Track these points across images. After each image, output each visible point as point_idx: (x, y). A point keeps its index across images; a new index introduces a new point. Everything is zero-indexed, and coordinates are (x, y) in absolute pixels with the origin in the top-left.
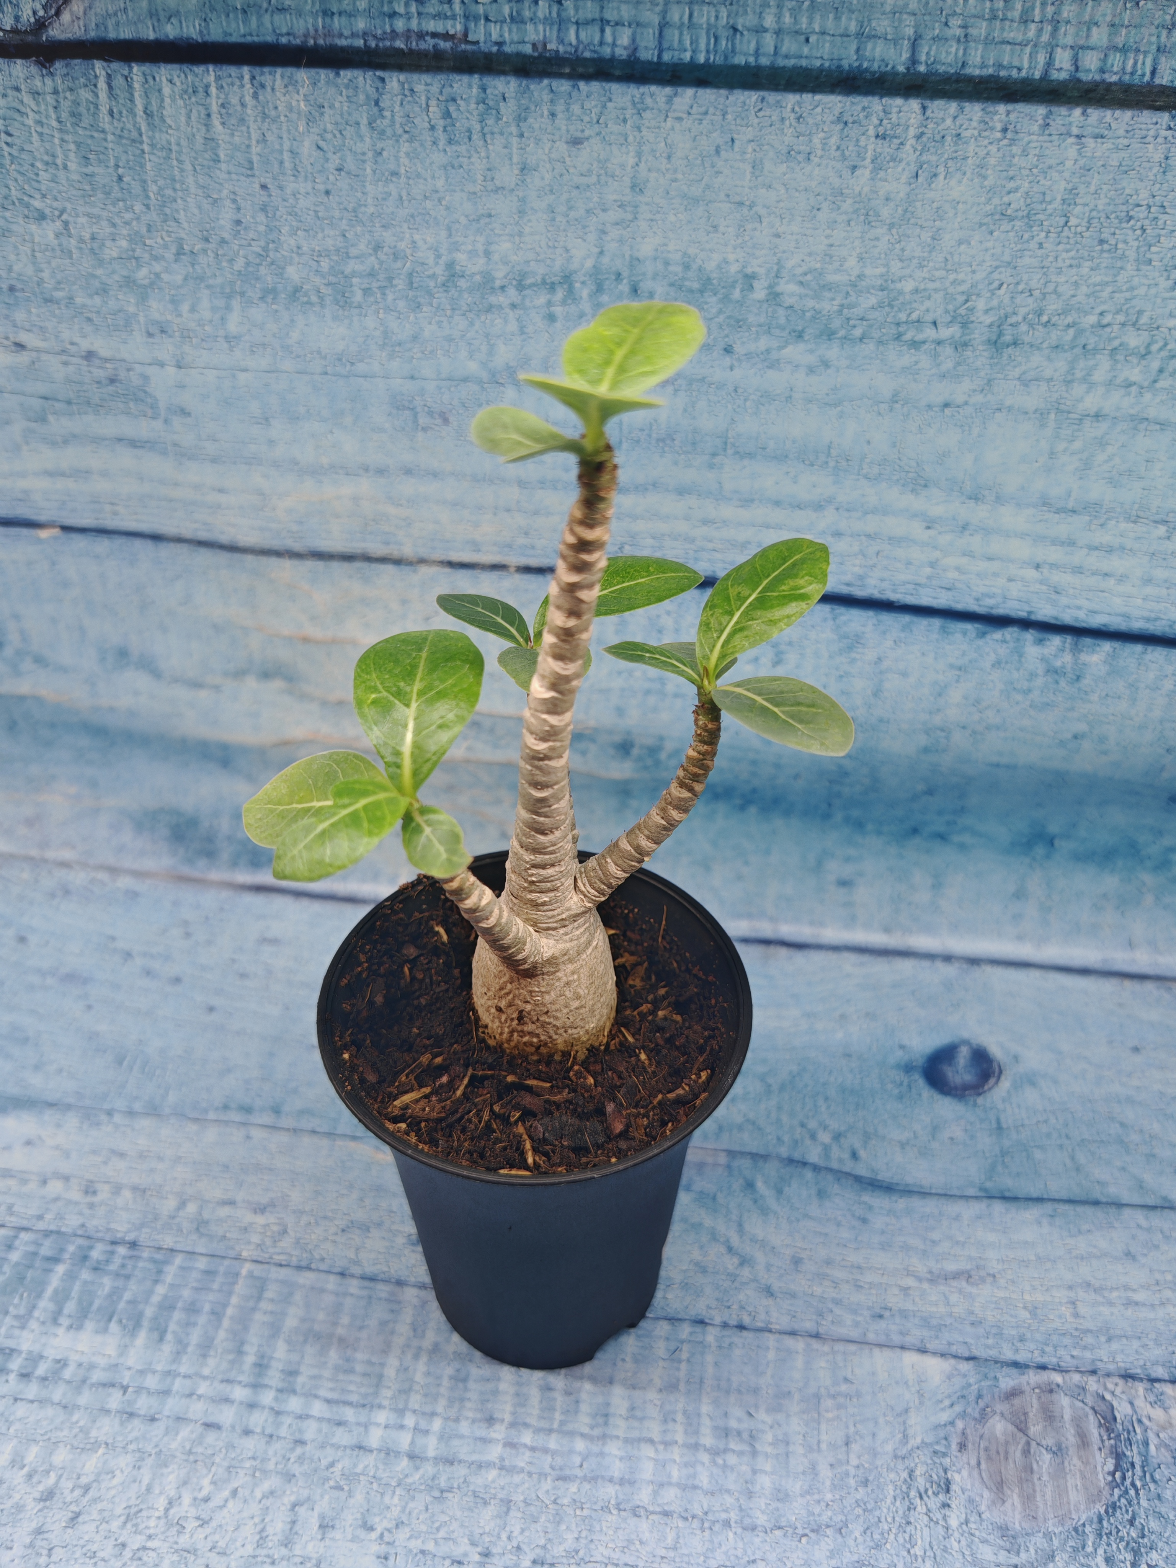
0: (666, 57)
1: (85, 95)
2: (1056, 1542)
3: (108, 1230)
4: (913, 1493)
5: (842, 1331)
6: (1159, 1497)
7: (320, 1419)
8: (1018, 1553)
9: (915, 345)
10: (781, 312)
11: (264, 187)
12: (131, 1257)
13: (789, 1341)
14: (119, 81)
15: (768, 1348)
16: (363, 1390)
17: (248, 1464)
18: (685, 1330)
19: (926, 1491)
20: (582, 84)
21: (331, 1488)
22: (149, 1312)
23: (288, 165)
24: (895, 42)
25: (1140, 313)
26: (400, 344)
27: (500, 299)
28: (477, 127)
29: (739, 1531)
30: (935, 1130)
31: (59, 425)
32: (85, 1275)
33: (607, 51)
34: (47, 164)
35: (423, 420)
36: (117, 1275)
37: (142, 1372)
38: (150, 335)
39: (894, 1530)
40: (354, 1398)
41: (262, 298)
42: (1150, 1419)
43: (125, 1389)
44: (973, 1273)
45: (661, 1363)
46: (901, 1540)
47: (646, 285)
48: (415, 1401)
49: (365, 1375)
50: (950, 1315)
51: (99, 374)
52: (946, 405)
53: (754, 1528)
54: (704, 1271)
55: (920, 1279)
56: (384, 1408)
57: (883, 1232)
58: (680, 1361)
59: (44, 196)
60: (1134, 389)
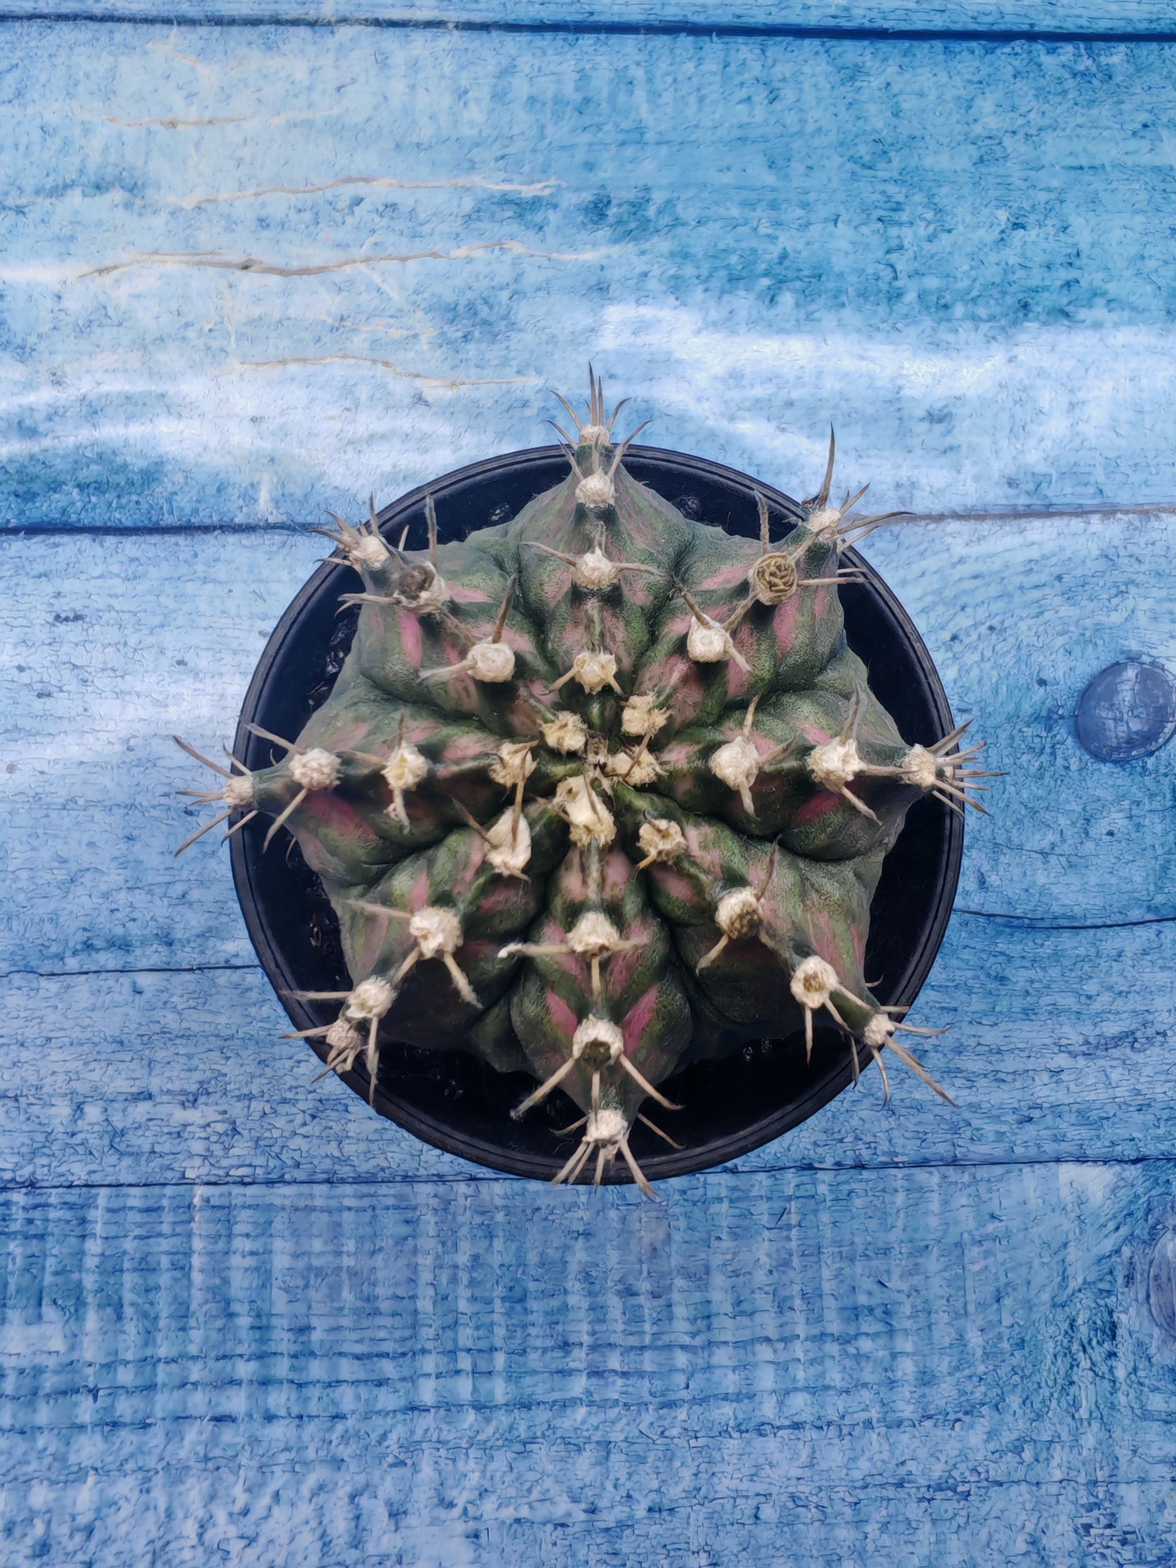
4: (1075, 1347)
5: (983, 1151)
7: (355, 1383)
12: (35, 1206)
13: (921, 1176)
16: (397, 1334)
17: (283, 1458)
18: (792, 1182)
19: (1090, 1342)
21: (392, 1466)
22: (89, 1281)
29: (883, 1430)
30: (1088, 822)
36: (26, 1236)
37: (108, 1367)
39: (1056, 1395)
40: (388, 1347)
43: (94, 1393)
44: (1139, 1034)
45: (767, 1235)
46: (1064, 1404)
48: (466, 1336)
49: (394, 1314)
50: (1113, 1100)
53: (899, 1424)
55: (1074, 1055)
56: (430, 1352)
57: (1025, 994)
58: (789, 1228)
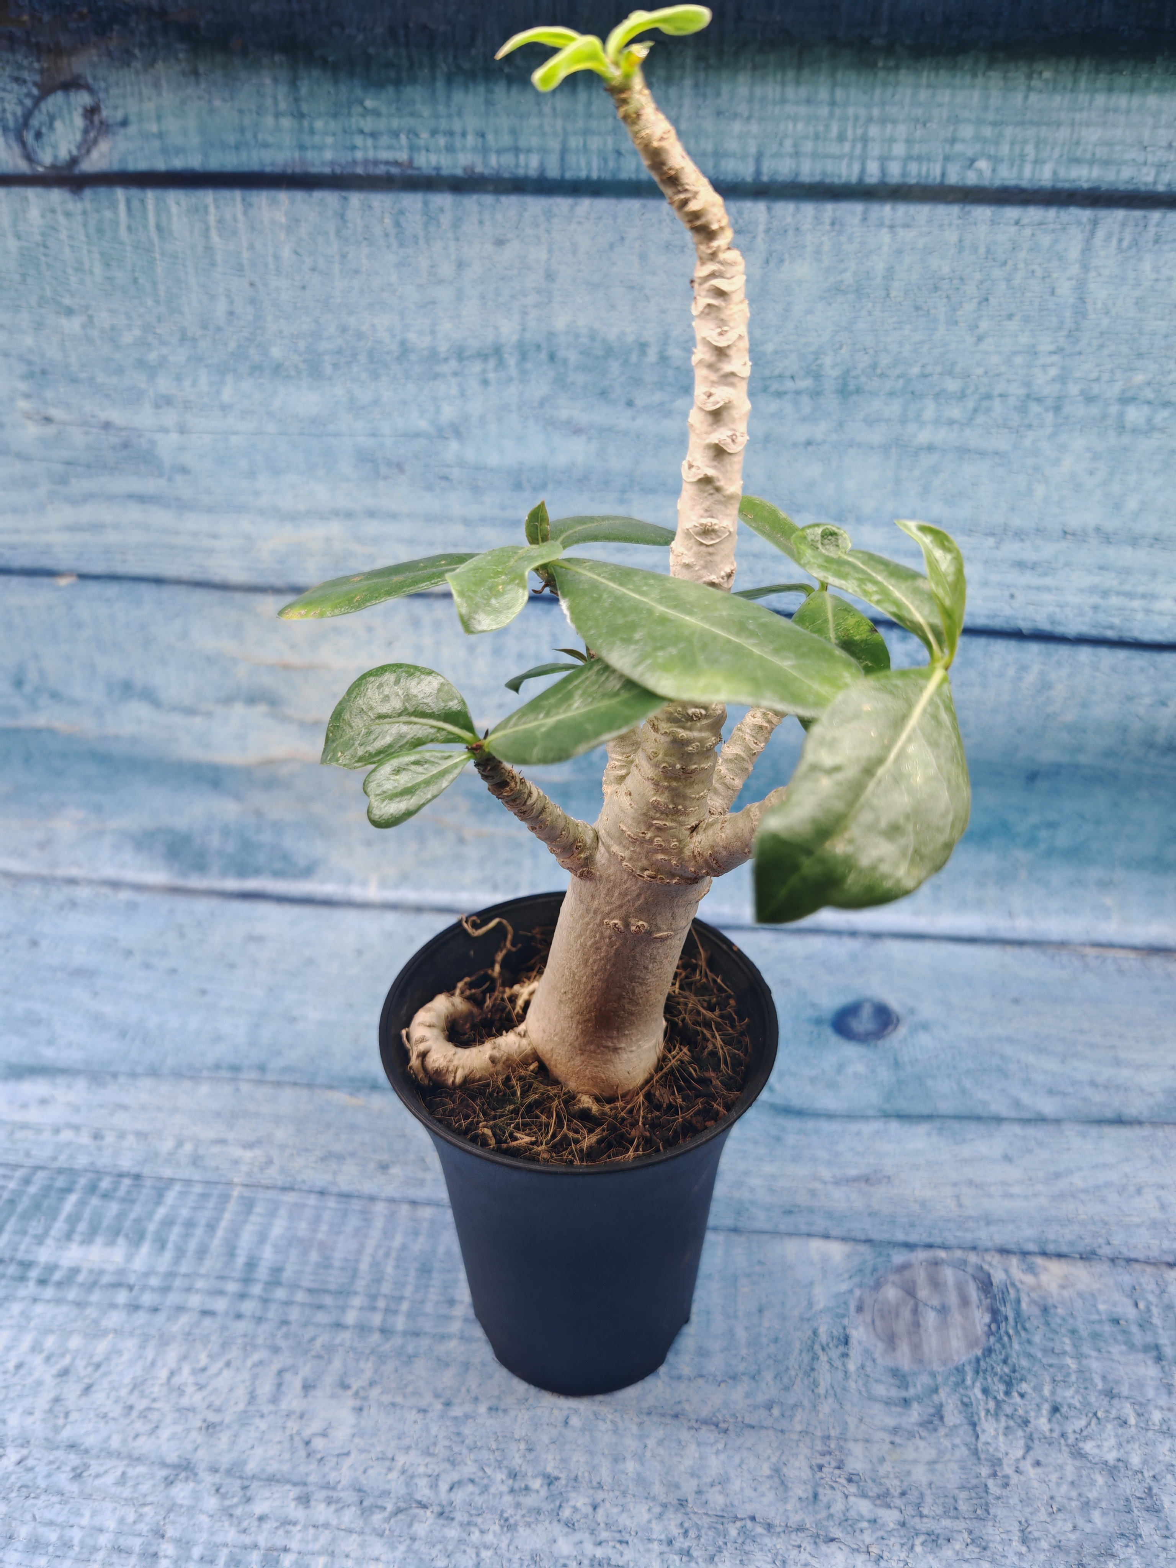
0: (568, 175)
1: (108, 214)
2: (939, 1379)
3: (115, 1165)
4: (817, 1347)
6: (1029, 1342)
7: (303, 1305)
8: (907, 1389)
9: (780, 395)
10: (670, 373)
11: (252, 285)
13: (711, 1235)
14: (135, 204)
16: (340, 1281)
17: (240, 1341)
19: (828, 1345)
20: (504, 199)
21: (313, 1357)
23: (271, 266)
24: (744, 157)
25: (954, 364)
26: (363, 408)
27: (444, 368)
28: (421, 233)
30: (840, 1068)
31: (79, 486)
32: (95, 1201)
33: (521, 172)
34: (76, 270)
35: (383, 470)
38: (158, 406)
39: (800, 1376)
40: (332, 1287)
41: (250, 374)
42: (1021, 1282)
43: (131, 1288)
44: (871, 1177)
47: (562, 353)
48: (386, 1288)
49: (342, 1269)
51: (114, 440)
52: (809, 443)
59: (72, 295)
60: (956, 427)
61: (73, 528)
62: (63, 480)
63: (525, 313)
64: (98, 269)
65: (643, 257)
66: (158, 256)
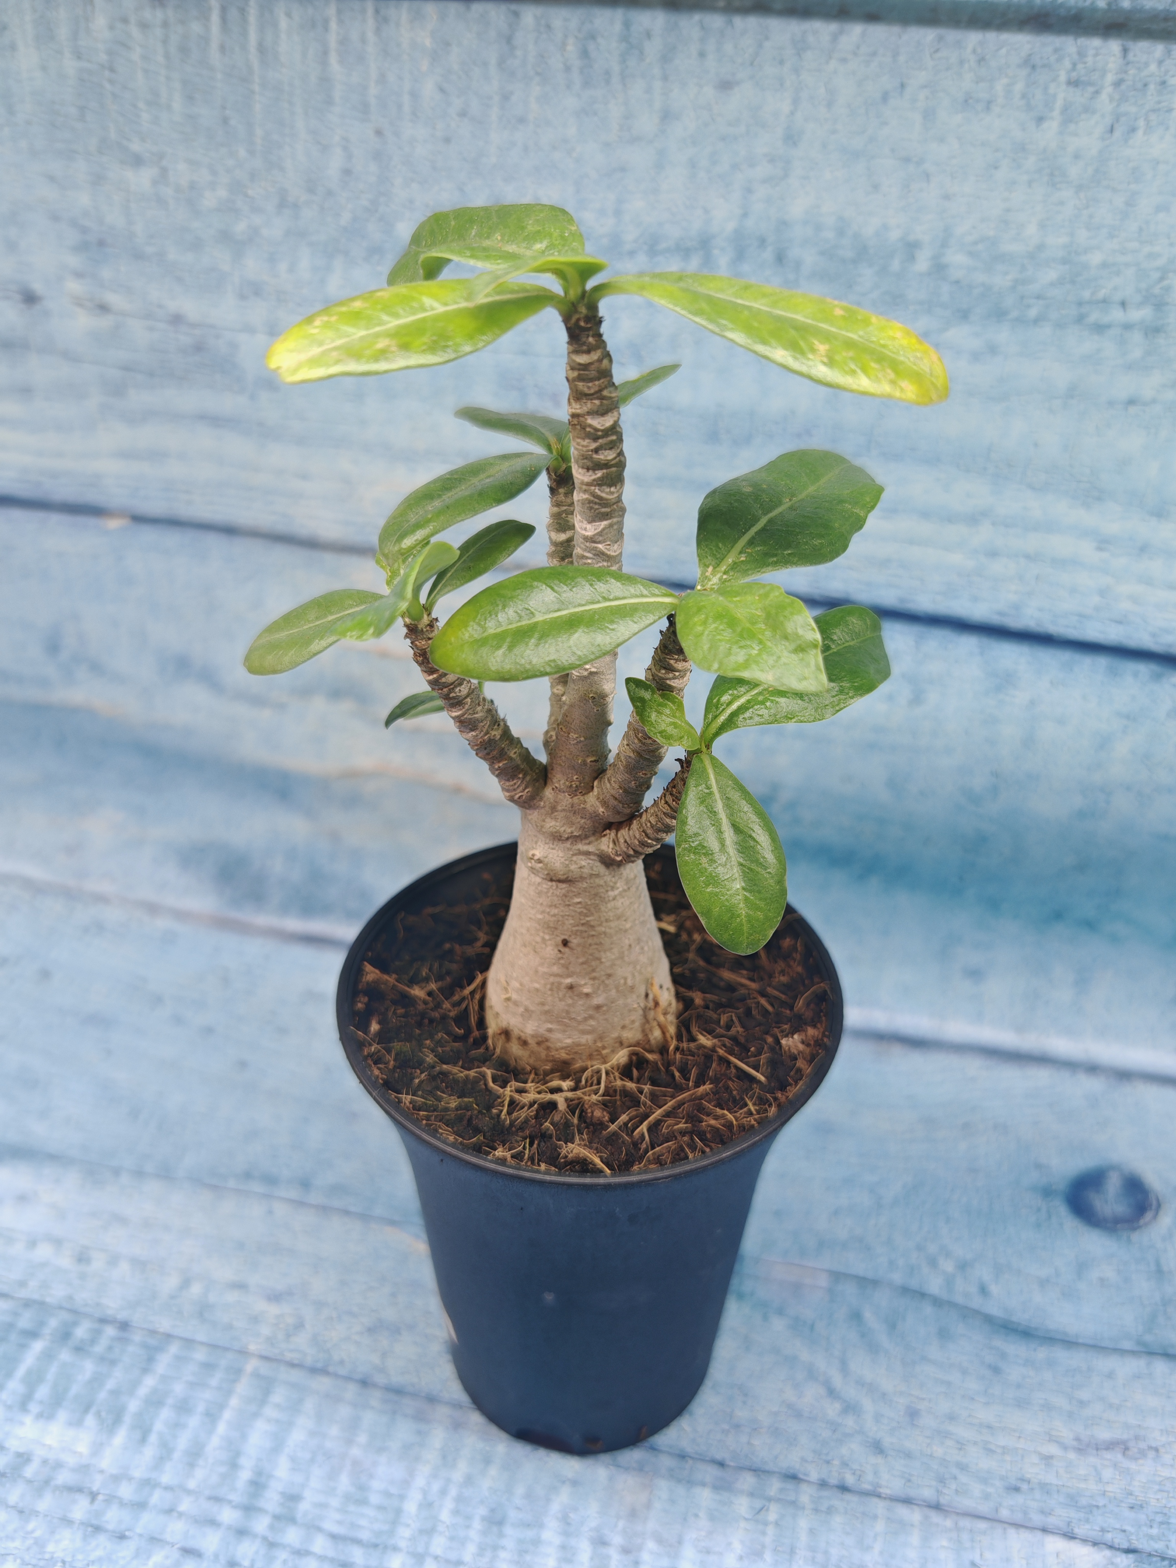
1: (196, 27)
3: (98, 1305)
5: (967, 1503)
9: (1100, 328)
10: (945, 287)
11: (379, 133)
12: (120, 1339)
13: (903, 1511)
15: (875, 1517)
16: (376, 1526)
18: (774, 1486)
20: (739, 21)
22: (133, 1405)
23: (407, 108)
28: (616, 68)
30: (1081, 1267)
31: (138, 399)
32: (65, 1356)
34: (150, 104)
36: (102, 1359)
37: (116, 1479)
38: (242, 297)
40: (365, 1535)
43: (93, 1496)
44: (1131, 1444)
45: (743, 1524)
47: (794, 253)
49: (381, 1508)
50: (1104, 1494)
51: (185, 340)
52: (1131, 402)
54: (798, 1415)
55: (1065, 1448)
56: (401, 1550)
57: (1019, 1386)
58: (766, 1524)
59: (143, 138)
61: (126, 455)
62: (118, 390)
63: (749, 190)
64: (177, 104)
65: (929, 115)
66: (257, 88)
